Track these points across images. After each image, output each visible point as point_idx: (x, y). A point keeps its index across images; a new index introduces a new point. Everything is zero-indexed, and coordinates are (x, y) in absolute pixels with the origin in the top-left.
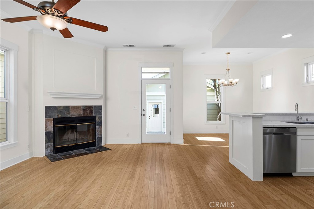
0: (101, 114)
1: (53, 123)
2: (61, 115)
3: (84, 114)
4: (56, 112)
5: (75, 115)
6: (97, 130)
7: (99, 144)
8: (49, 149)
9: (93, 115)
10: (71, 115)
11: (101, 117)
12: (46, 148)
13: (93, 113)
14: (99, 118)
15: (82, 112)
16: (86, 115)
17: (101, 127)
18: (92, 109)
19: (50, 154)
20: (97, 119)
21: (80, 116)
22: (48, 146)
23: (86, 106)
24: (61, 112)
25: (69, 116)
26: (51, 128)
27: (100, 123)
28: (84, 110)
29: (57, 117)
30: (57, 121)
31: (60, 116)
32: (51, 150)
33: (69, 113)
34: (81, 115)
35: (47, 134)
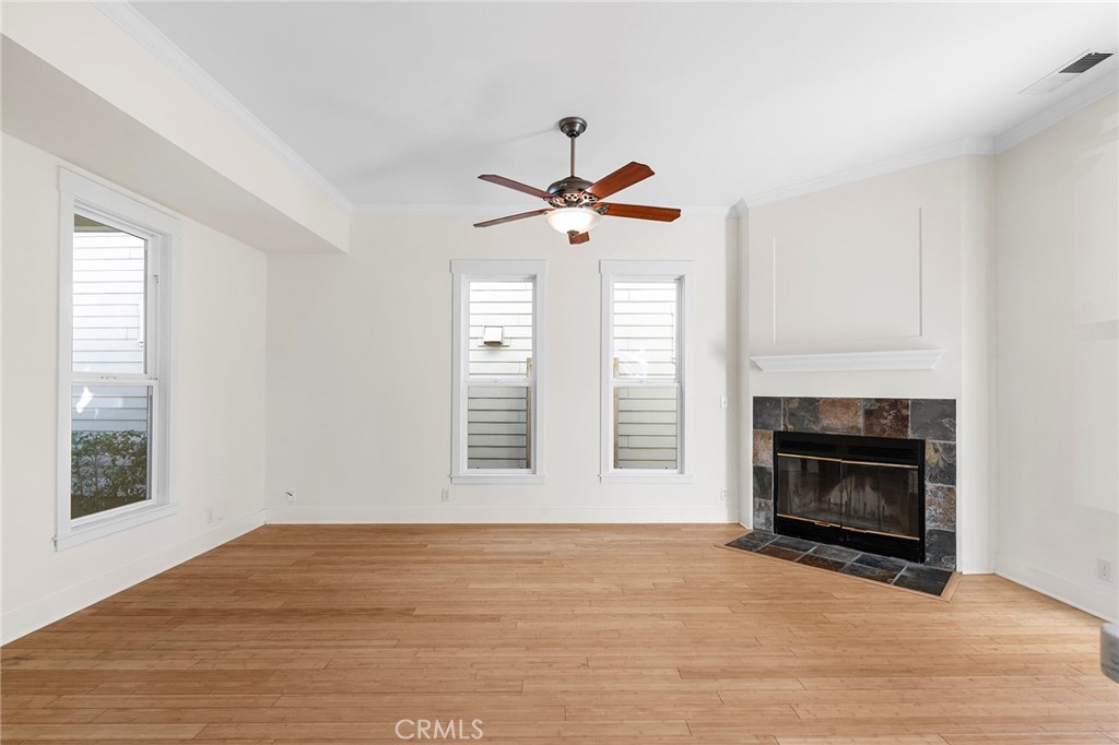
0: (949, 433)
1: (771, 445)
2: (793, 424)
3: (869, 427)
4: (779, 415)
5: (835, 430)
6: (927, 497)
7: (937, 560)
8: (763, 514)
9: (911, 435)
10: (823, 428)
11: (951, 450)
12: (758, 509)
13: (907, 427)
14: (936, 451)
15: (861, 421)
16: (876, 432)
17: (952, 491)
18: (904, 412)
19: (764, 528)
20: (931, 457)
21: (854, 433)
22: (760, 505)
23: (878, 400)
24: (792, 415)
25: (816, 429)
26: (767, 460)
27: (948, 474)
28: (869, 413)
29: (782, 428)
30: (784, 442)
31: (791, 428)
32: (767, 519)
33: (817, 421)
34: (859, 430)
35: (759, 472)
